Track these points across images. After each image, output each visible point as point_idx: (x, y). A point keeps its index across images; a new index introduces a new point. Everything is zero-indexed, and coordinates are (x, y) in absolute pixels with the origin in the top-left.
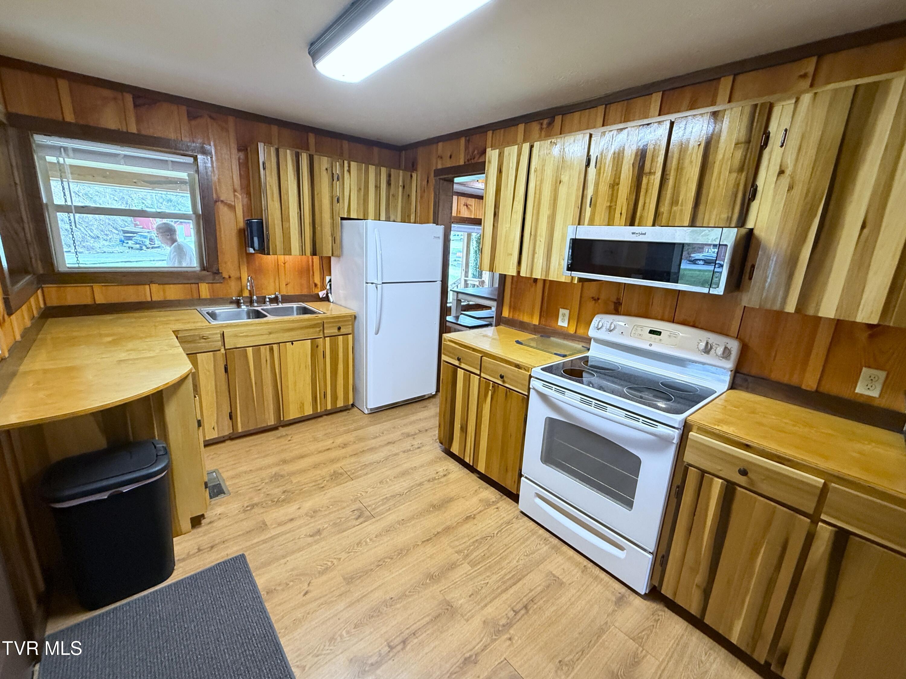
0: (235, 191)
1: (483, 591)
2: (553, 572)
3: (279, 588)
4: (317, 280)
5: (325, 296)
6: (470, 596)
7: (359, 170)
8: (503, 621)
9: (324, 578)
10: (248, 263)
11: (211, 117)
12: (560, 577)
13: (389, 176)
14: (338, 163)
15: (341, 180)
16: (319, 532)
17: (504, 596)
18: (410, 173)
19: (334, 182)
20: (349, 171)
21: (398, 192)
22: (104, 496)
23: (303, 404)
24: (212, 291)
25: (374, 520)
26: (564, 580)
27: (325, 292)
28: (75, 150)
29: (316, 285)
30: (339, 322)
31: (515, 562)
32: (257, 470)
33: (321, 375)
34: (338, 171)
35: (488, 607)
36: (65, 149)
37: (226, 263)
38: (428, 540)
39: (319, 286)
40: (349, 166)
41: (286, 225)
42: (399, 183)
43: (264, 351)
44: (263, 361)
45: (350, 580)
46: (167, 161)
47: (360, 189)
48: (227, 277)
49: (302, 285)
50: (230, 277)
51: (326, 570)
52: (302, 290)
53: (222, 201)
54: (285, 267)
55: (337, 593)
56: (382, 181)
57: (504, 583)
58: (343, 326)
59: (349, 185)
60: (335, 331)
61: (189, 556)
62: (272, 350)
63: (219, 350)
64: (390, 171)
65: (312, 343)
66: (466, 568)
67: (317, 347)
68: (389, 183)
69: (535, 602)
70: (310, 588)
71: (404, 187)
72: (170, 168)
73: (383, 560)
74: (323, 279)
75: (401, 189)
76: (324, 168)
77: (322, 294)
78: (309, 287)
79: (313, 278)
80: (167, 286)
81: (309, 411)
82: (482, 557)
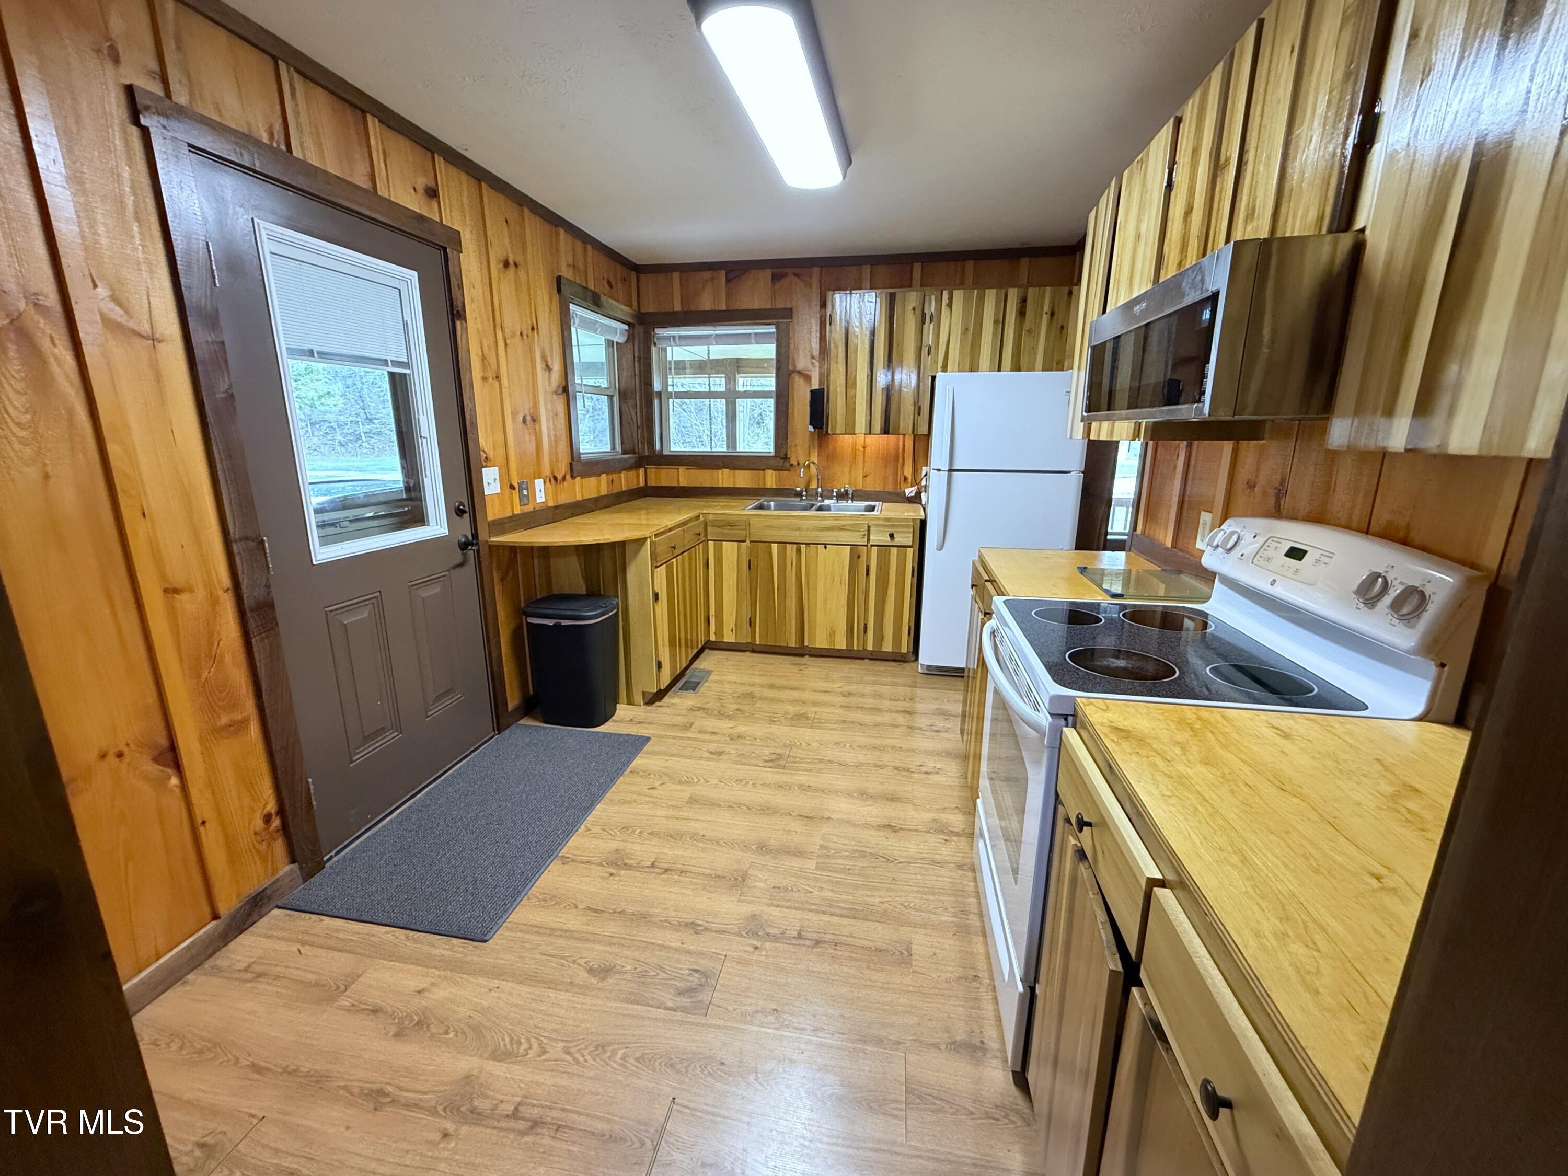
0: (813, 358)
1: (796, 895)
2: (913, 946)
3: (641, 773)
4: (908, 472)
5: (913, 495)
6: (774, 887)
7: (967, 301)
8: (775, 931)
9: (678, 787)
10: (820, 447)
11: (796, 275)
12: (914, 957)
13: (1024, 301)
14: (933, 297)
15: (935, 320)
16: (721, 753)
17: (810, 915)
18: (1066, 289)
19: (926, 326)
20: (950, 305)
21: (1040, 324)
22: (550, 622)
23: (834, 632)
24: (779, 480)
25: (782, 771)
26: (914, 963)
27: (914, 489)
28: (681, 337)
29: (906, 479)
30: (893, 526)
31: (878, 900)
32: (740, 684)
33: (862, 598)
34: (931, 308)
35: (779, 909)
36: (674, 337)
37: (796, 446)
38: (807, 817)
39: (909, 481)
40: (951, 299)
41: (851, 393)
42: (1042, 307)
43: (791, 550)
44: (789, 565)
45: (693, 801)
46: (750, 334)
47: (967, 329)
48: (795, 463)
49: (885, 478)
50: (798, 464)
51: (687, 783)
52: (884, 484)
53: (799, 372)
54: (864, 452)
55: (673, 803)
56: (1008, 311)
57: (831, 906)
58: (897, 532)
59: (947, 326)
60: (886, 540)
61: (621, 721)
62: (799, 551)
63: (745, 541)
64: (1026, 292)
65: (851, 550)
66: (811, 865)
67: (859, 557)
68: (1022, 313)
69: (838, 948)
70: (660, 788)
71: (1052, 314)
72: (753, 341)
73: (740, 805)
74: (915, 471)
75: (1045, 319)
76: (911, 308)
77: (910, 491)
78: (896, 482)
79: (903, 469)
80: (737, 472)
81: (841, 644)
82: (845, 869)
